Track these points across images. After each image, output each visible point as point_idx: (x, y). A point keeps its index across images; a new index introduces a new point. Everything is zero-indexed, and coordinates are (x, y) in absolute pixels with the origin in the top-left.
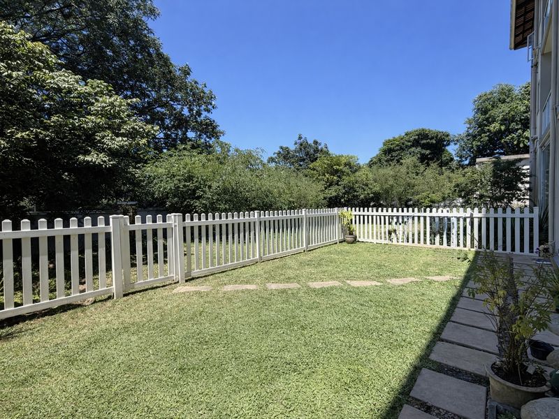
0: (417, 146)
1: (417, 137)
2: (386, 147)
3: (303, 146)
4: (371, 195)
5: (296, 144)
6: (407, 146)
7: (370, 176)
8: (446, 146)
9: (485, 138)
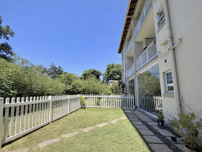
0: (93, 74)
1: (93, 71)
2: (84, 74)
3: (53, 68)
4: (82, 90)
5: (51, 66)
6: (90, 74)
7: (81, 82)
8: (100, 75)
9: (109, 75)
